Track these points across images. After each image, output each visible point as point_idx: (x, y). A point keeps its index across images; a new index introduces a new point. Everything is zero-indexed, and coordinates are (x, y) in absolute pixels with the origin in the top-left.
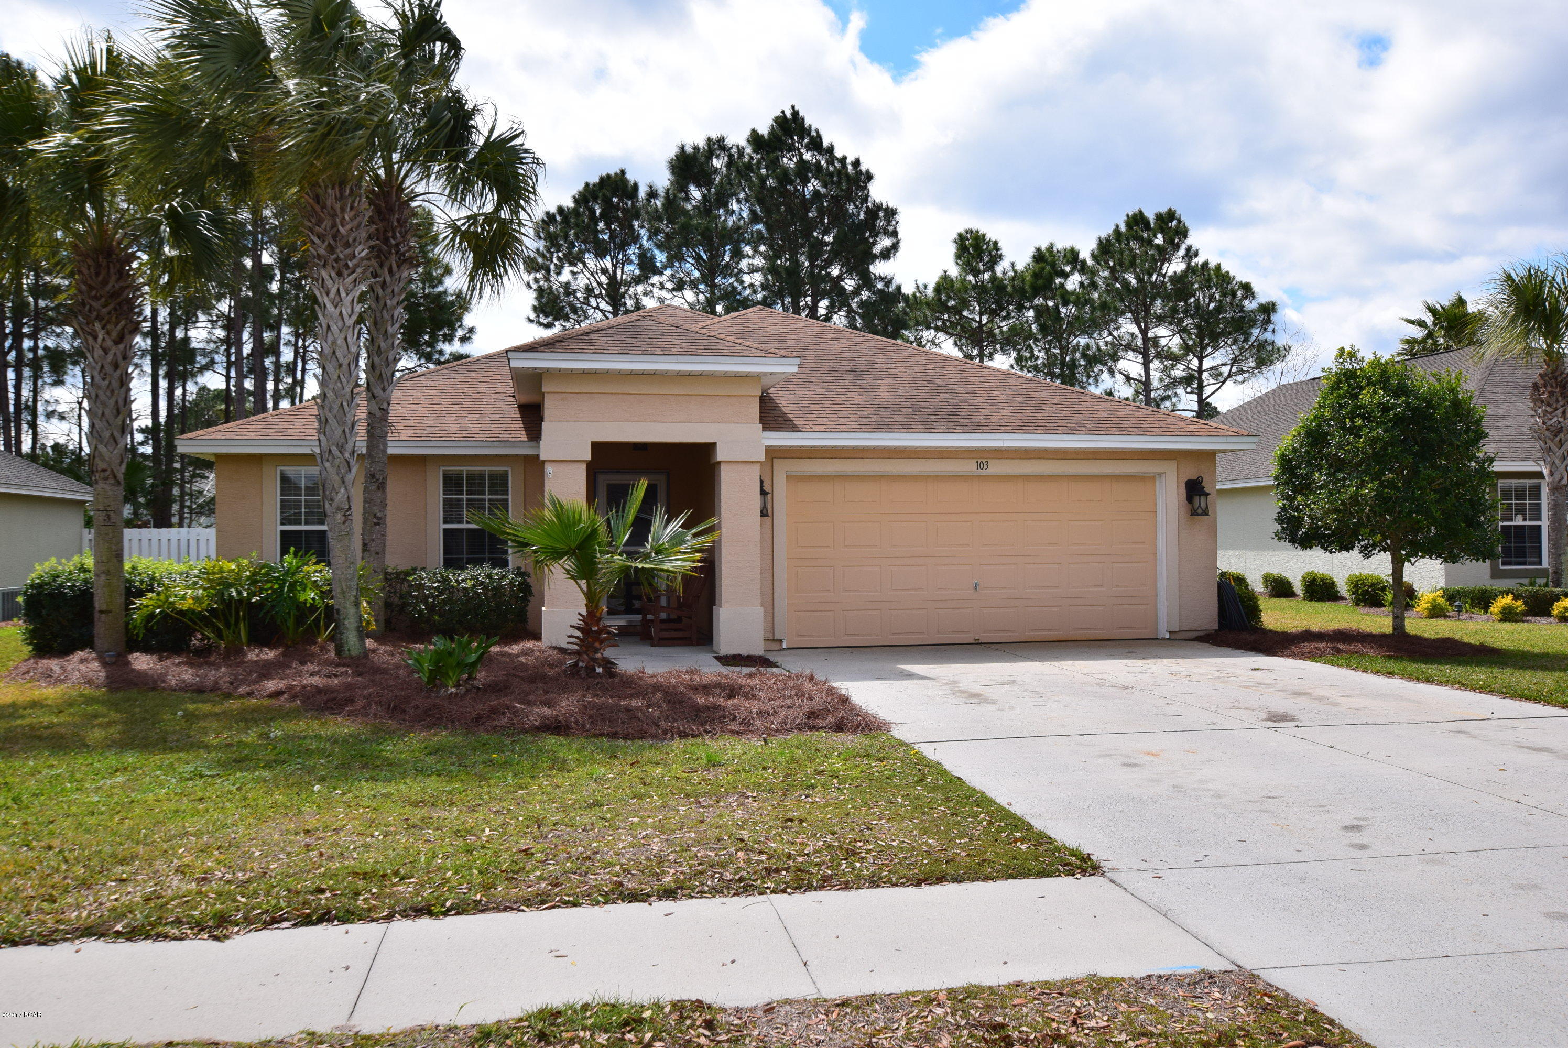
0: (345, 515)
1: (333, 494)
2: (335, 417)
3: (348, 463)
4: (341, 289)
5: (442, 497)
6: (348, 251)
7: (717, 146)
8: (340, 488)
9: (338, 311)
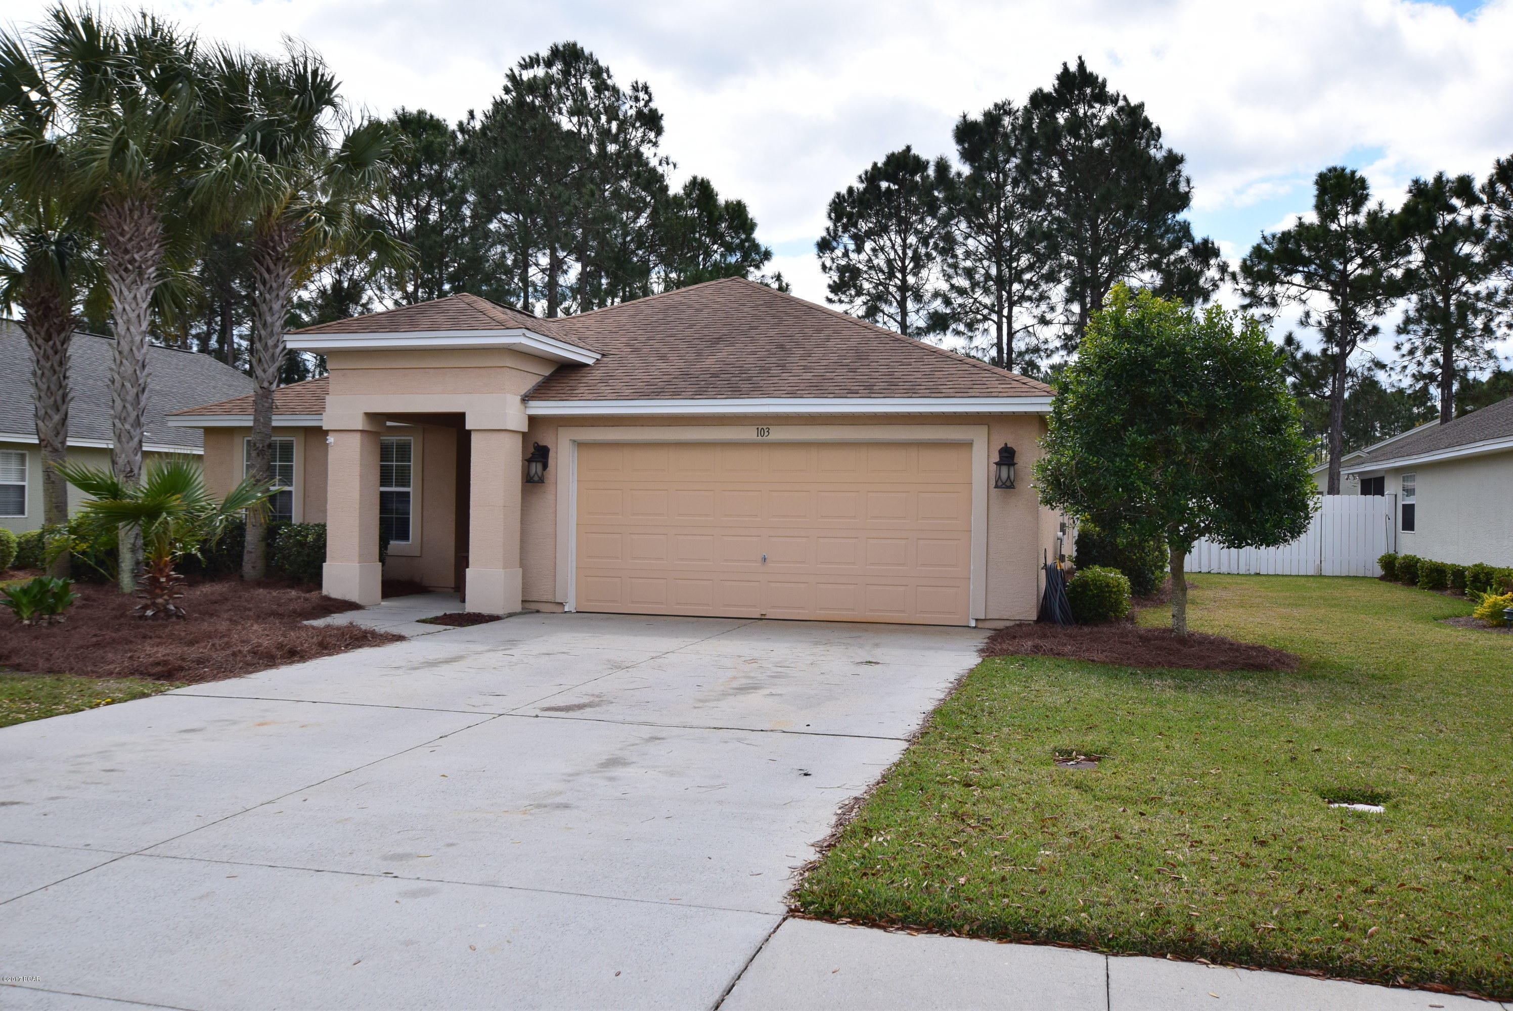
0: (126, 477)
3: (129, 433)
4: (123, 288)
7: (1003, 109)
8: (121, 454)
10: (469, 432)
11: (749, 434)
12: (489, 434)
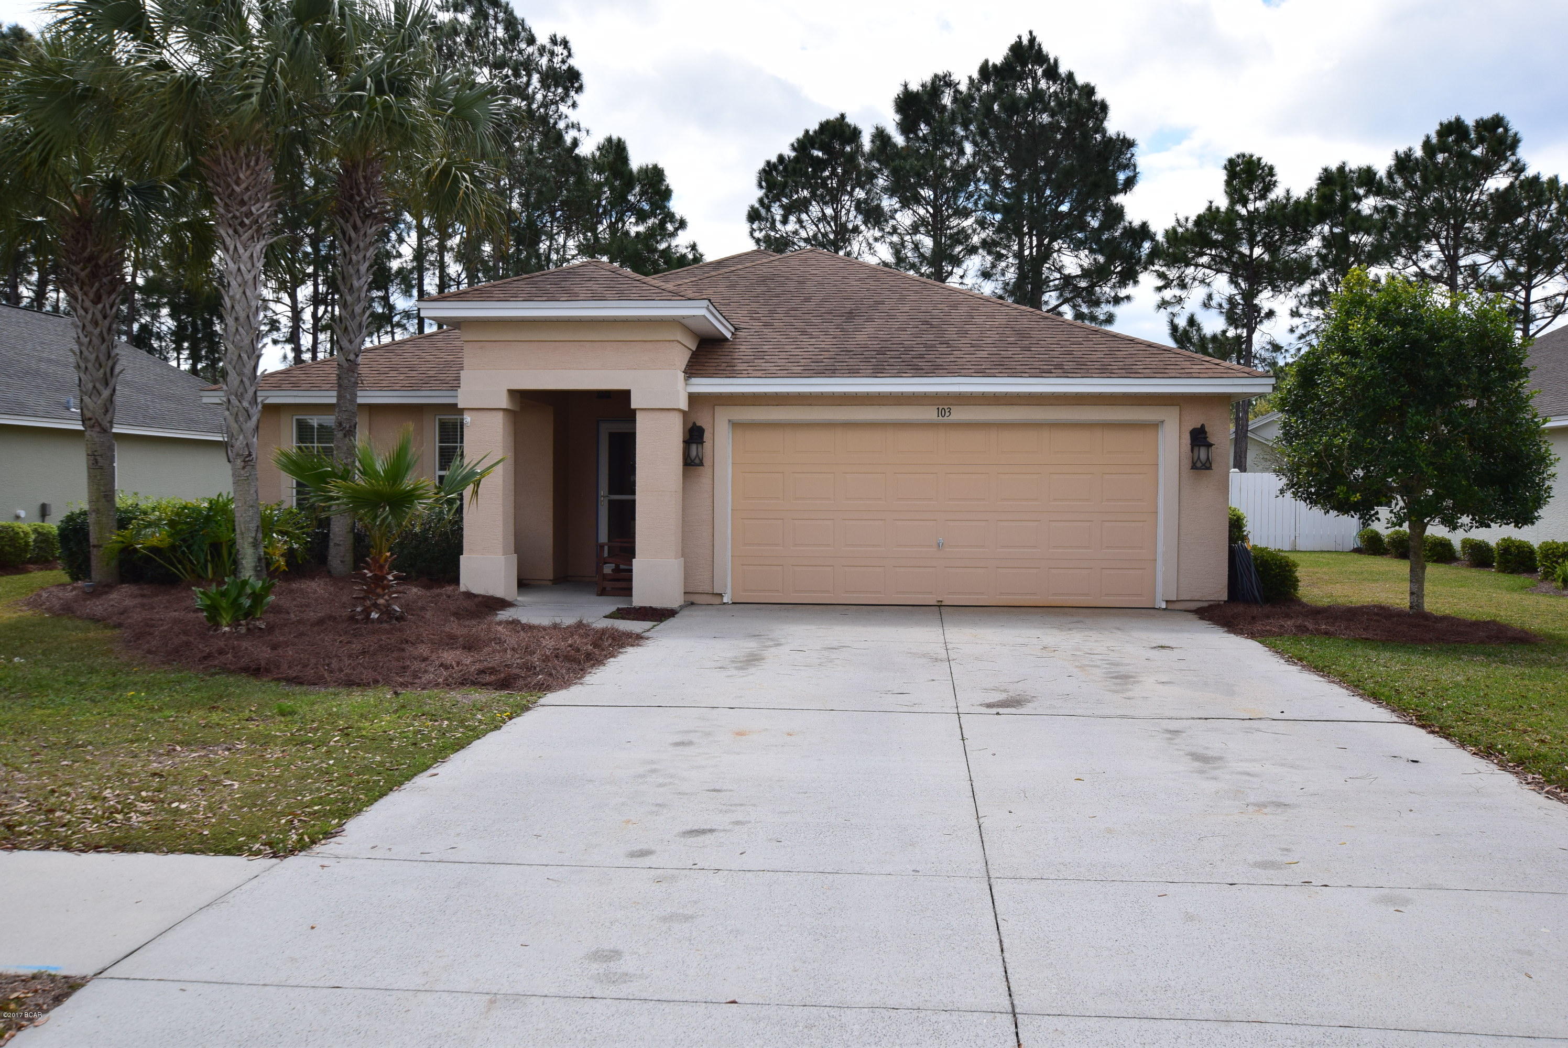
0: (244, 461)
1: (233, 441)
2: (234, 368)
3: (247, 411)
4: (238, 245)
5: (437, 444)
6: (244, 209)
7: (941, 82)
8: (239, 435)
9: (236, 267)
10: (634, 411)
11: (929, 414)
12: (658, 414)
